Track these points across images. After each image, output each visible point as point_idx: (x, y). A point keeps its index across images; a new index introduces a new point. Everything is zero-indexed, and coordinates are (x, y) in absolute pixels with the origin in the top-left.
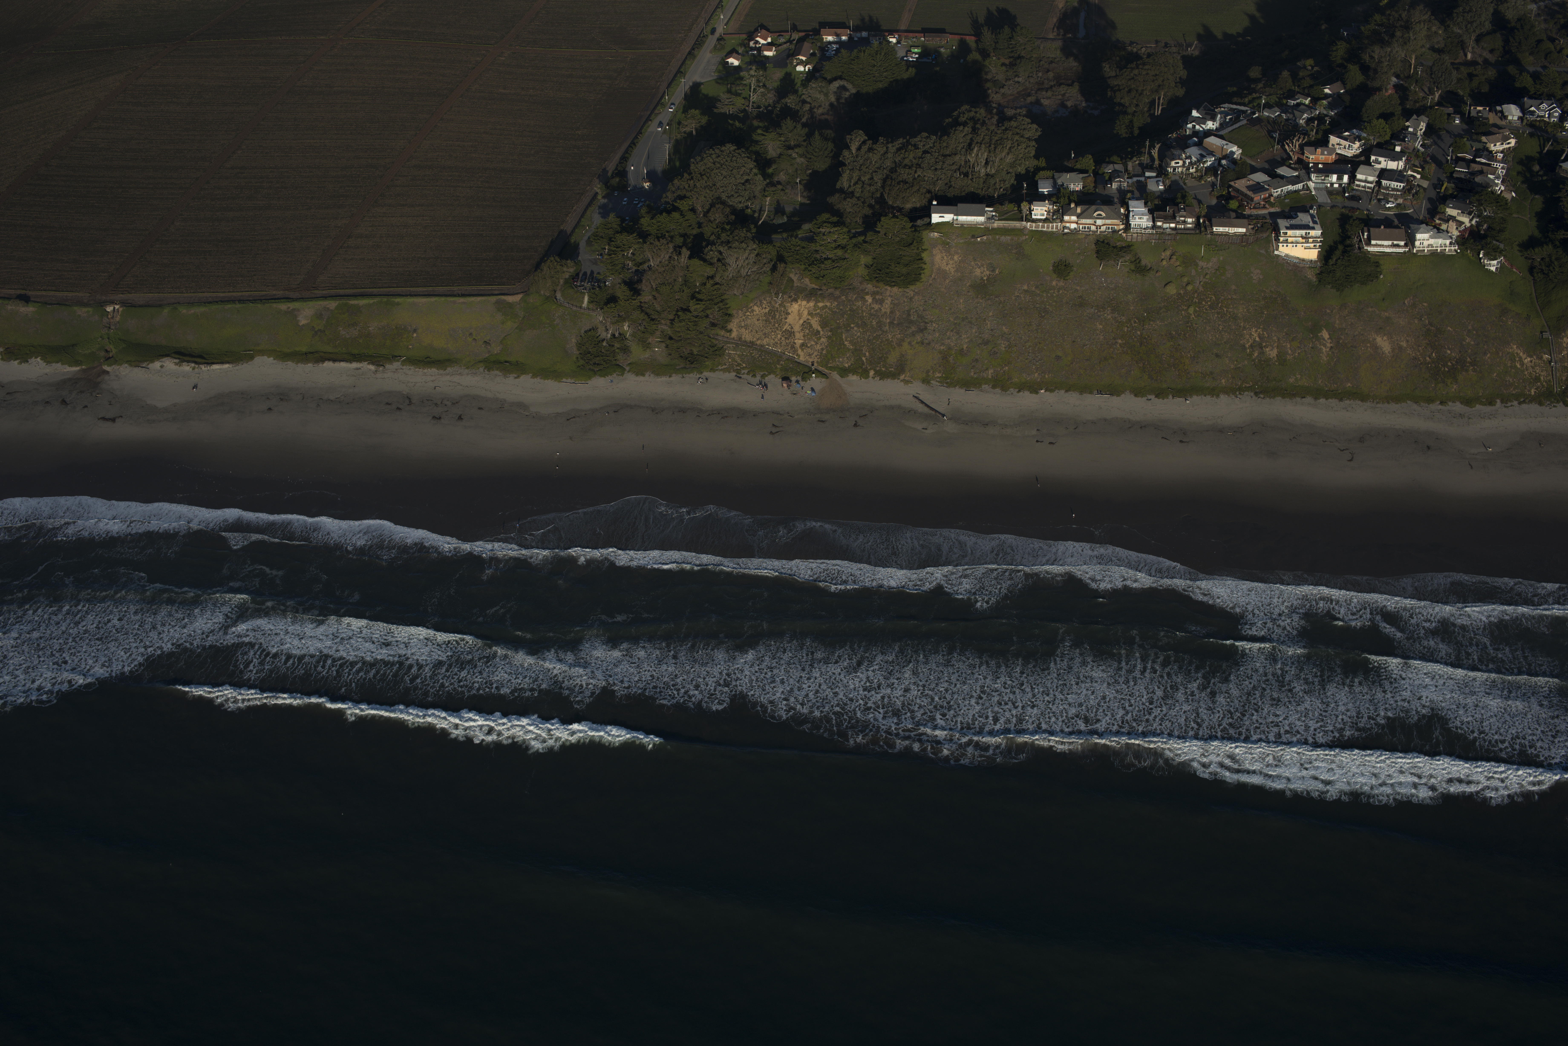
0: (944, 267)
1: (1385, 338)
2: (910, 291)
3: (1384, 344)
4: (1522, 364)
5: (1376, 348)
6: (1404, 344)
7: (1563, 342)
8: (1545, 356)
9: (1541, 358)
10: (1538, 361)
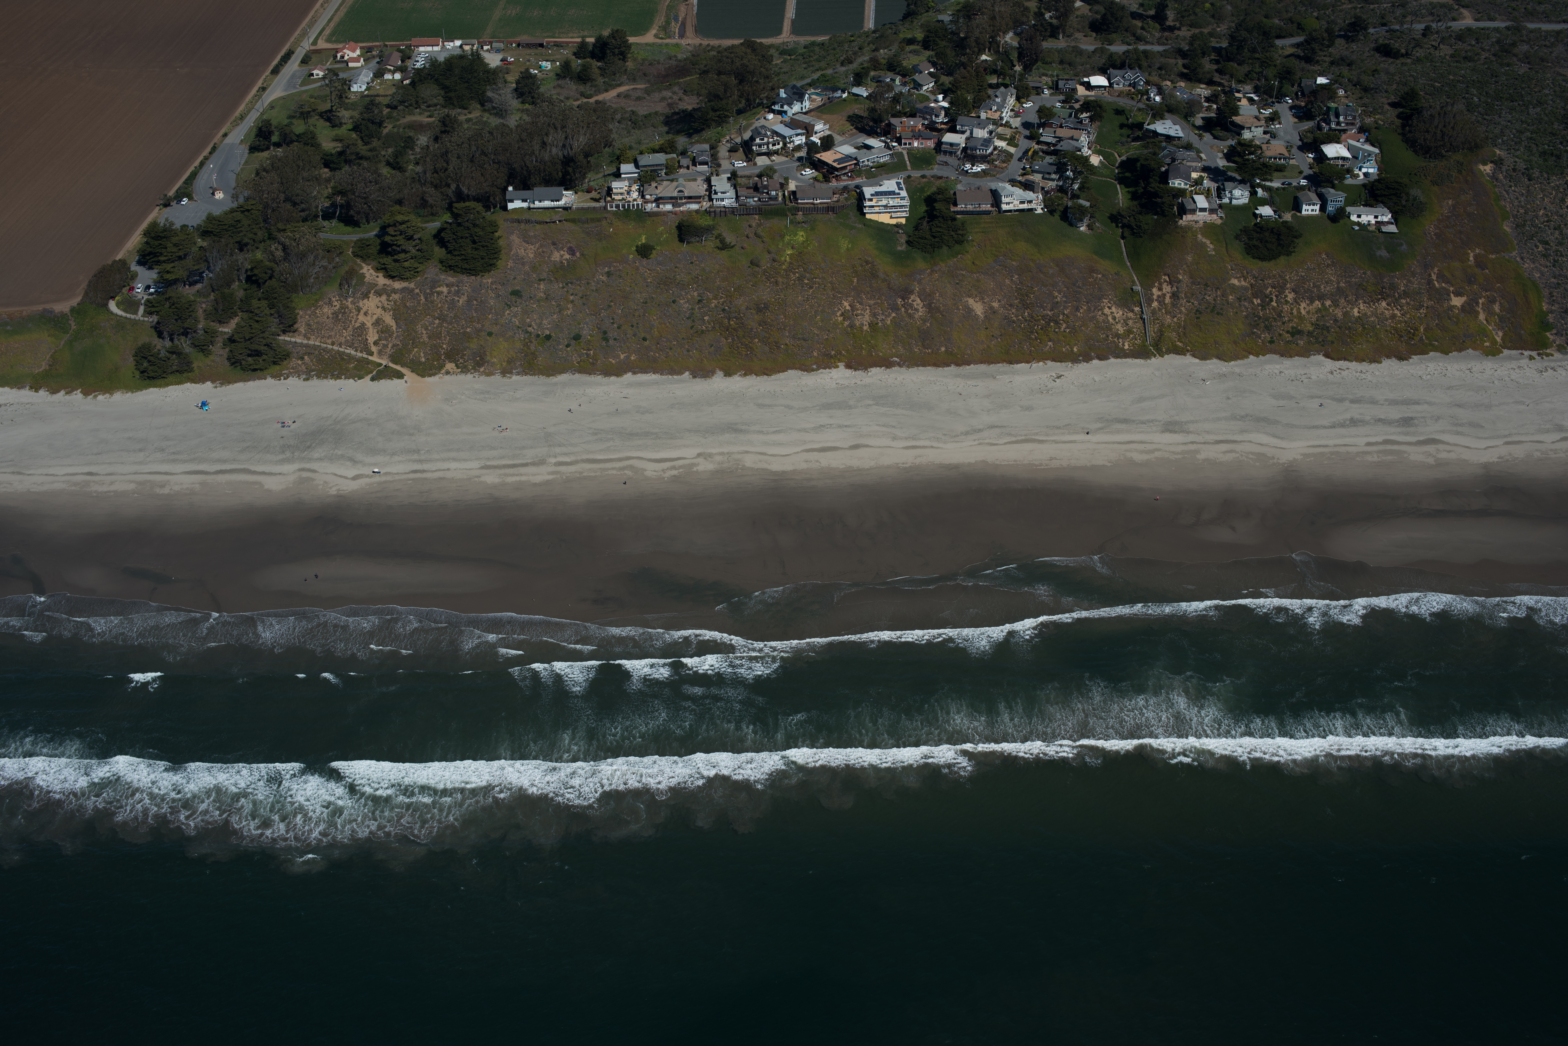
0: (522, 252)
1: (977, 299)
2: (488, 280)
3: (977, 307)
4: (1114, 318)
5: (969, 310)
6: (995, 305)
7: (1152, 294)
8: (1137, 309)
9: (1133, 311)
10: (1131, 315)
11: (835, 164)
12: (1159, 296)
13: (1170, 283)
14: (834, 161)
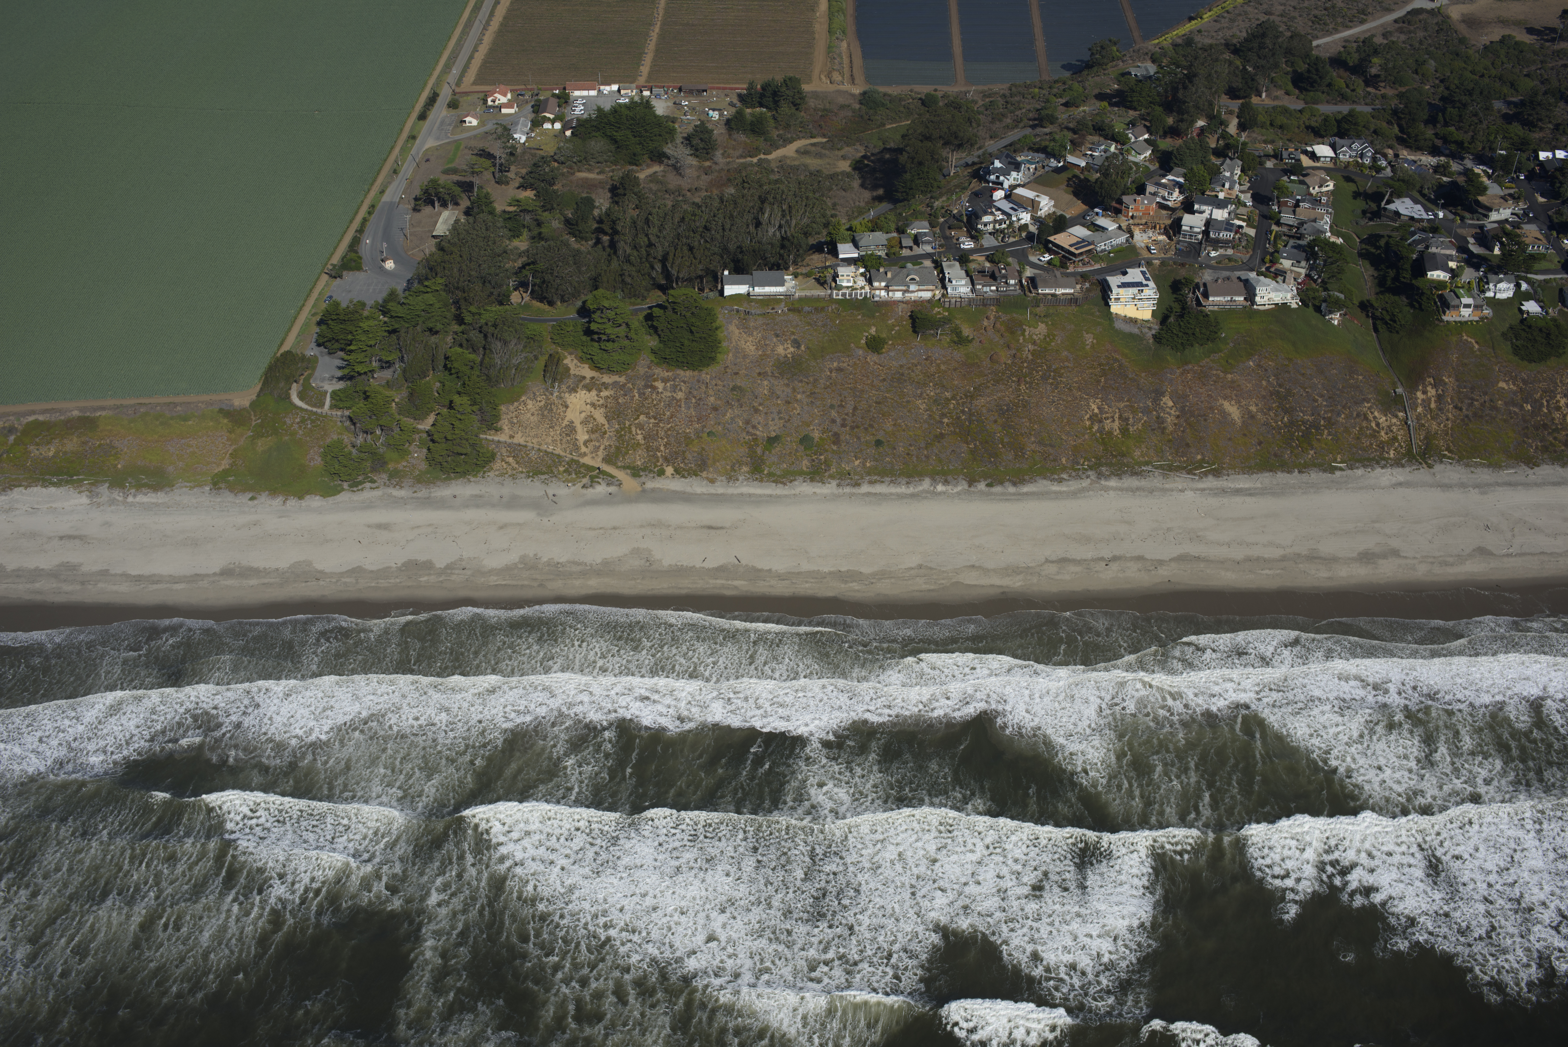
0: (742, 345)
1: (1233, 402)
2: (706, 375)
3: (1233, 410)
4: (1378, 425)
5: (1224, 414)
6: (1253, 409)
7: (1417, 398)
8: (1401, 414)
9: (1396, 416)
10: (1394, 420)
11: (1072, 249)
12: (1423, 400)
13: (1434, 386)
14: (1071, 246)
